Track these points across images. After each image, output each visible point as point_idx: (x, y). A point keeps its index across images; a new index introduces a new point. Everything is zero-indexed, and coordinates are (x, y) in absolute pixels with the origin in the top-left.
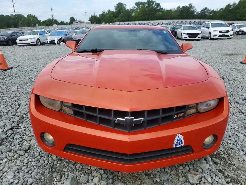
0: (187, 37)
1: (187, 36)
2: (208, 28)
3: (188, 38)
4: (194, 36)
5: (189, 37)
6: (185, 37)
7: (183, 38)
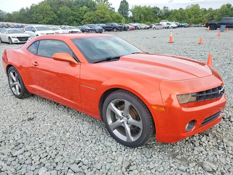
0: (17, 41)
1: (17, 39)
2: (34, 31)
3: (19, 42)
4: (24, 39)
5: (20, 40)
6: (15, 41)
7: (13, 42)
